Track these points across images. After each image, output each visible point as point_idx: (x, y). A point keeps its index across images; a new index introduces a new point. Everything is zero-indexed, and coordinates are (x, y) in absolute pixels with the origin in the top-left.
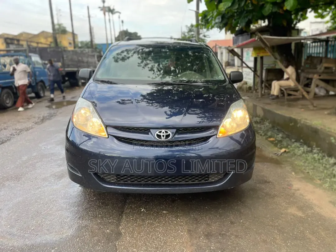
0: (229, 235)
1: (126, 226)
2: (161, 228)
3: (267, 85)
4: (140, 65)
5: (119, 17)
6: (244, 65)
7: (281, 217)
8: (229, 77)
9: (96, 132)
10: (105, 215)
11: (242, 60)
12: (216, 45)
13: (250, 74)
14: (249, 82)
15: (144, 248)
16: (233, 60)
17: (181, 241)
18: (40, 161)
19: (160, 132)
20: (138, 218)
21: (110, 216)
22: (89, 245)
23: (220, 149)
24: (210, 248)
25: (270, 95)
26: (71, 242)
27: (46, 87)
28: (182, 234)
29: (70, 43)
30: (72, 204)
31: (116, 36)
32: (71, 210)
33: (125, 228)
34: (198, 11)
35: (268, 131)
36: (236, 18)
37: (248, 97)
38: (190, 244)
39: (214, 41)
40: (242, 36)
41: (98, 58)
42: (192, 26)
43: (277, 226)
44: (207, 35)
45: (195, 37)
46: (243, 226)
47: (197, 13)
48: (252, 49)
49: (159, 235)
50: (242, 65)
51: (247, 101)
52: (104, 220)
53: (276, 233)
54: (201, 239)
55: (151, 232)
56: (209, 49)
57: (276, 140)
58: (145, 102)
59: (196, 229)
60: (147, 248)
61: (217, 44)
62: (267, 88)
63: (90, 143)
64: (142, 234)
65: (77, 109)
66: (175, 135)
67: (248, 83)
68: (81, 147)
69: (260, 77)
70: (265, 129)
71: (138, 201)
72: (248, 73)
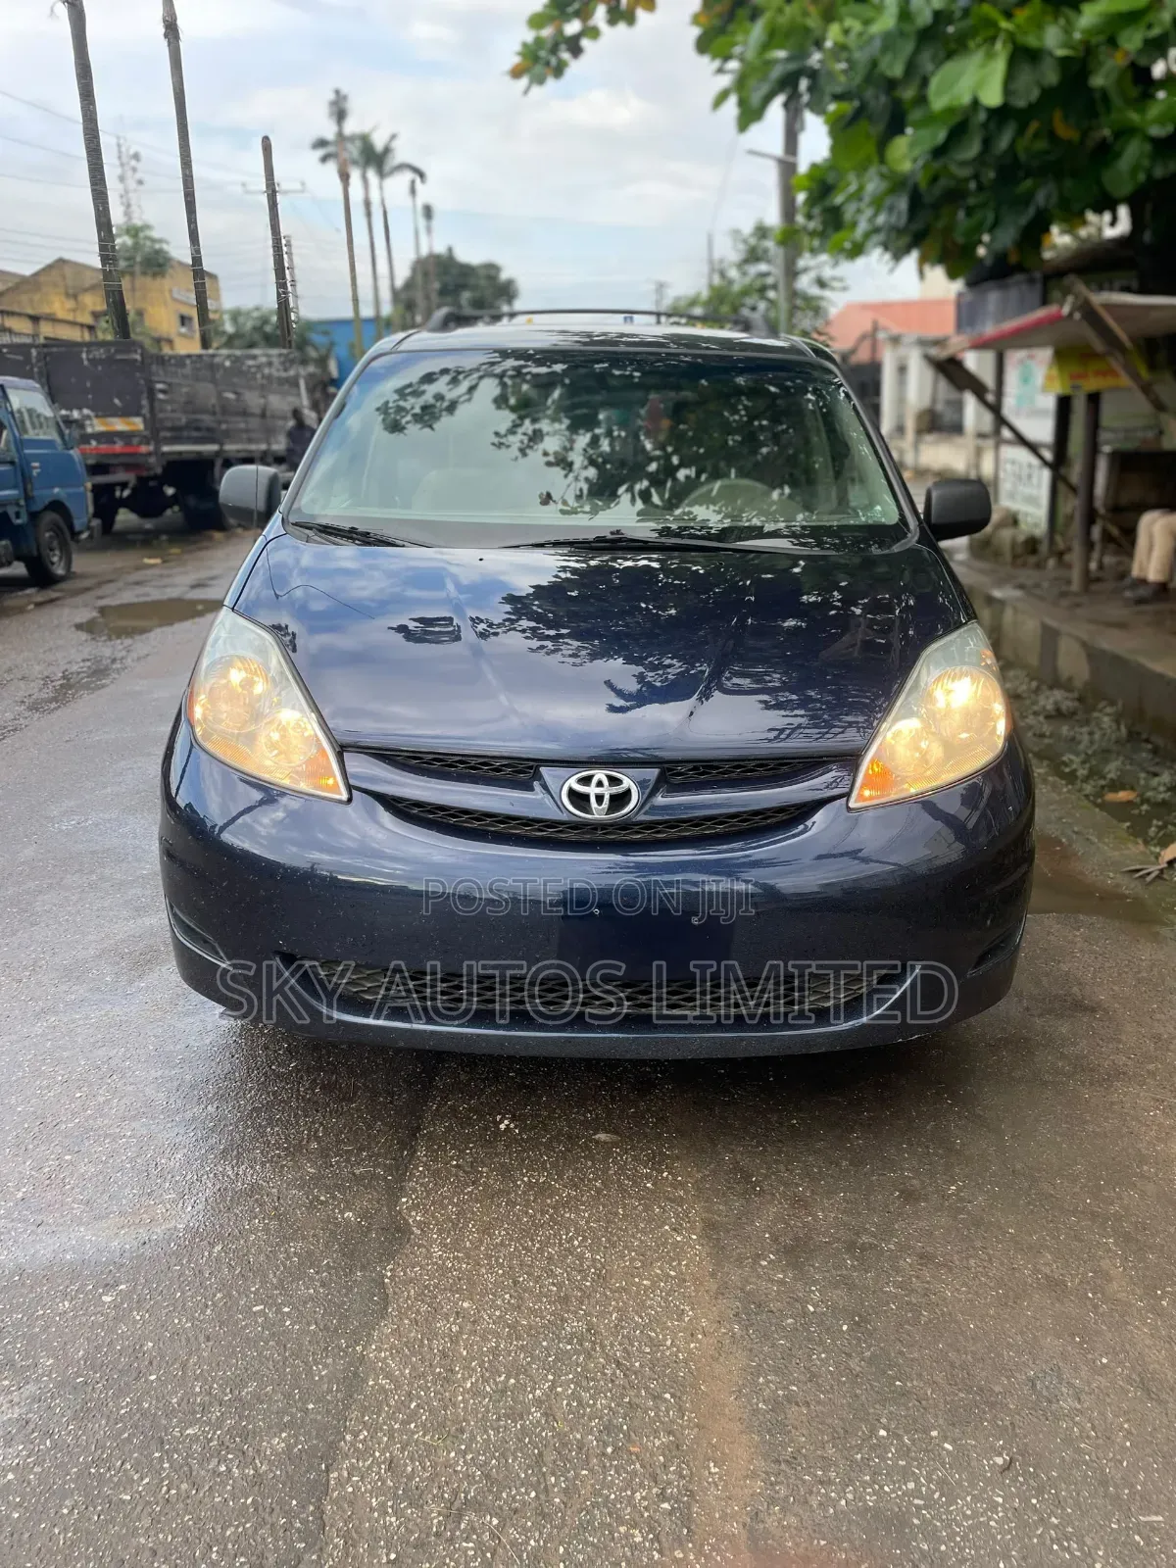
0: (889, 1250)
1: (428, 1195)
2: (584, 1211)
3: (1115, 531)
4: (503, 440)
5: (413, 191)
6: (1006, 433)
7: (1136, 1175)
8: (921, 508)
9: (297, 772)
10: (339, 1142)
11: (996, 409)
12: (876, 328)
13: (1035, 480)
14: (1027, 514)
15: (507, 1296)
16: (959, 406)
17: (673, 1273)
18: (50, 886)
19: (586, 781)
20: (482, 1162)
21: (361, 1149)
22: (265, 1276)
23: (866, 860)
24: (804, 1308)
25: (1127, 581)
26: (189, 1262)
27: (75, 534)
28: (679, 1239)
29: (184, 320)
30: (192, 1087)
31: (399, 282)
32: (189, 1115)
33: (424, 1205)
34: (790, 159)
35: (1105, 754)
36: (971, 201)
37: (1021, 587)
38: (714, 1287)
39: (866, 307)
40: (1004, 287)
41: (311, 390)
42: (762, 232)
43: (1118, 1218)
44: (834, 279)
45: (775, 287)
46: (962, 1210)
47: (787, 168)
48: (1046, 354)
49: (576, 1243)
50: (997, 432)
51: (1016, 610)
52: (333, 1166)
53: (1110, 1250)
54: (764, 1267)
55: (537, 1227)
56: (830, 372)
57: (1142, 803)
58: (524, 631)
59: (744, 1220)
60: (521, 1298)
61: (883, 321)
62: (1112, 546)
63: (267, 820)
64: (499, 1235)
65: (213, 664)
66: (652, 794)
67: (1021, 517)
68: (227, 837)
69: (1082, 491)
70: (1095, 747)
71: (483, 1081)
72: (1025, 472)
